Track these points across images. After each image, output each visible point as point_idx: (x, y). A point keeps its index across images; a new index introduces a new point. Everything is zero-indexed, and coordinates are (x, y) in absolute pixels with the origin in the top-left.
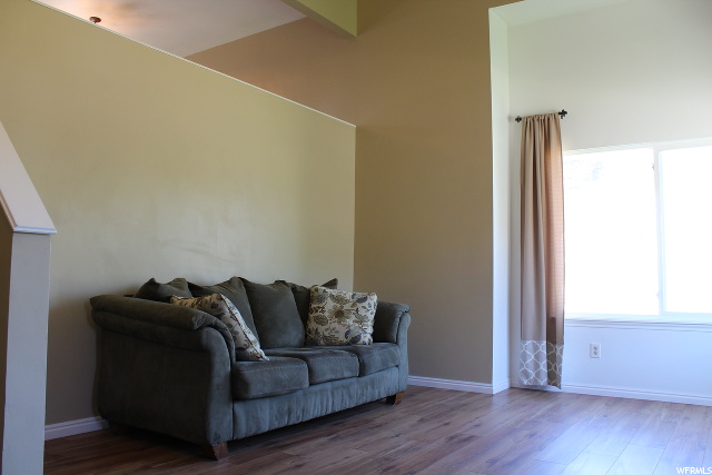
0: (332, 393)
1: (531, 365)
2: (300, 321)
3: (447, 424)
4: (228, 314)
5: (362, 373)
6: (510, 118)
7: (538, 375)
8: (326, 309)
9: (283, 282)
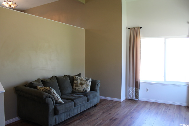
0: (80, 108)
1: (131, 94)
2: (71, 86)
3: (110, 114)
4: (52, 93)
5: (88, 101)
6: (127, 28)
7: (133, 96)
8: (78, 83)
9: (66, 75)
